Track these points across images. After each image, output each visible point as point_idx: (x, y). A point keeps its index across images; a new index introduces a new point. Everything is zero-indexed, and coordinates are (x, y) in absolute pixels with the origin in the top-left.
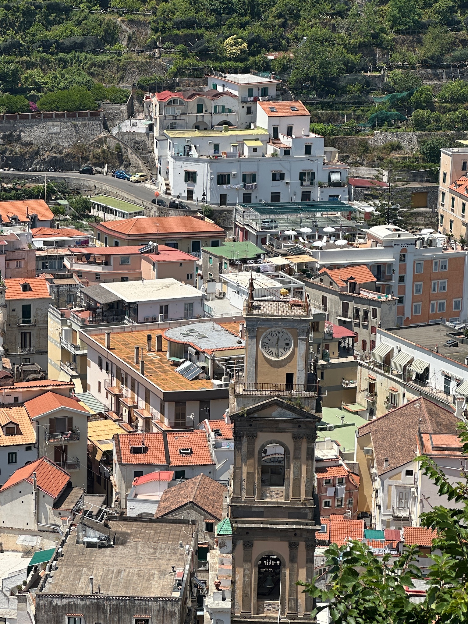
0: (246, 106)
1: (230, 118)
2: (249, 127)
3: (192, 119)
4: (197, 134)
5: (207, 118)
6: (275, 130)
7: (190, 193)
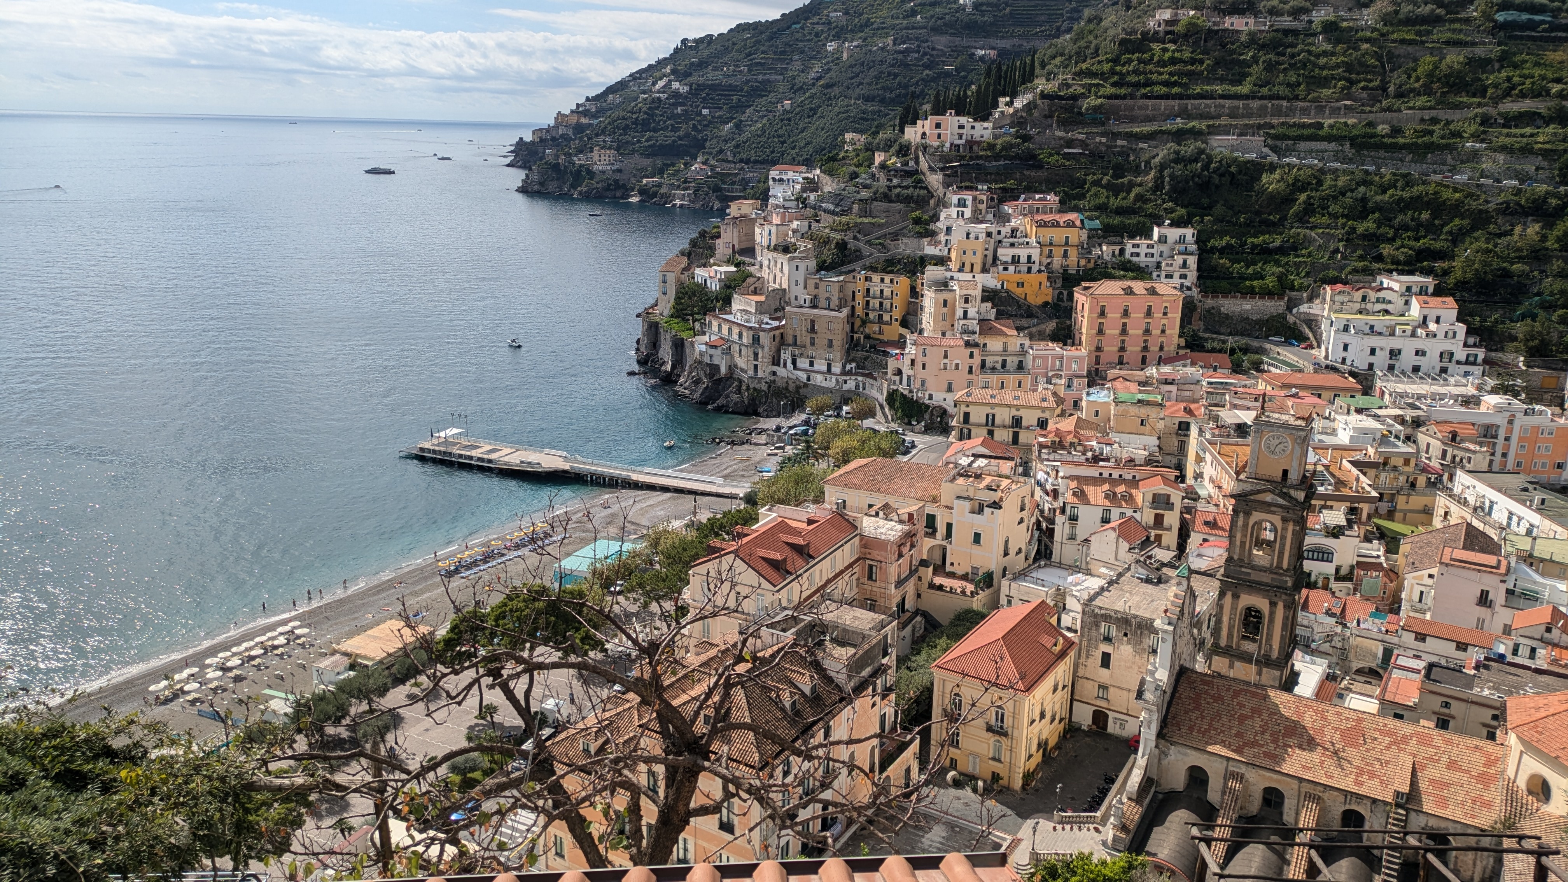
0: (1404, 299)
1: (1389, 307)
2: (1403, 315)
3: (1357, 306)
4: (1359, 316)
5: (1369, 306)
6: (1425, 318)
7: (1344, 360)
